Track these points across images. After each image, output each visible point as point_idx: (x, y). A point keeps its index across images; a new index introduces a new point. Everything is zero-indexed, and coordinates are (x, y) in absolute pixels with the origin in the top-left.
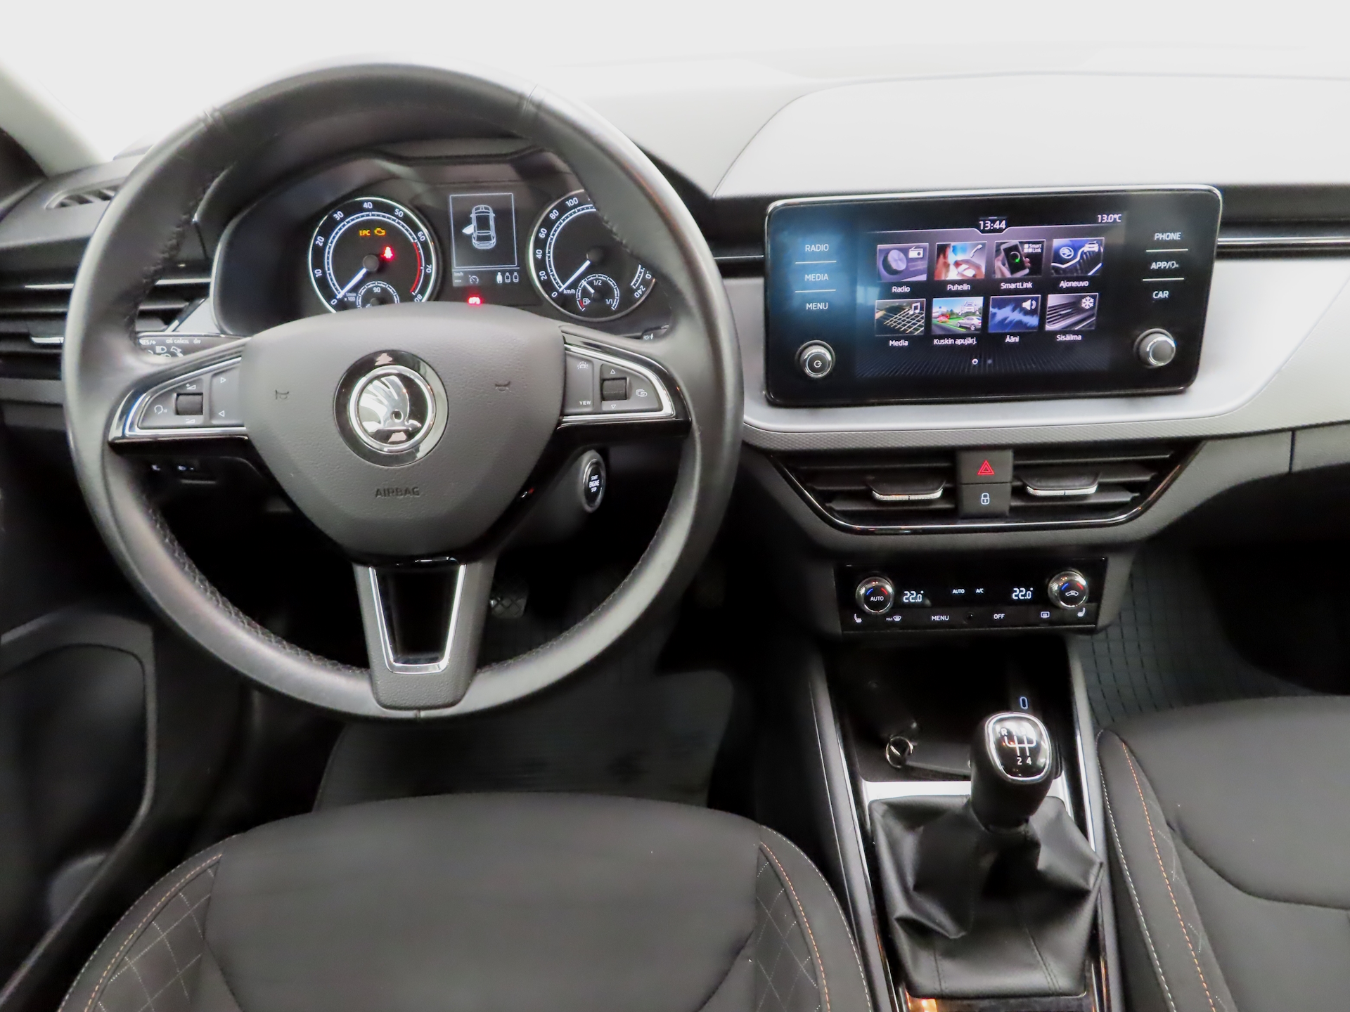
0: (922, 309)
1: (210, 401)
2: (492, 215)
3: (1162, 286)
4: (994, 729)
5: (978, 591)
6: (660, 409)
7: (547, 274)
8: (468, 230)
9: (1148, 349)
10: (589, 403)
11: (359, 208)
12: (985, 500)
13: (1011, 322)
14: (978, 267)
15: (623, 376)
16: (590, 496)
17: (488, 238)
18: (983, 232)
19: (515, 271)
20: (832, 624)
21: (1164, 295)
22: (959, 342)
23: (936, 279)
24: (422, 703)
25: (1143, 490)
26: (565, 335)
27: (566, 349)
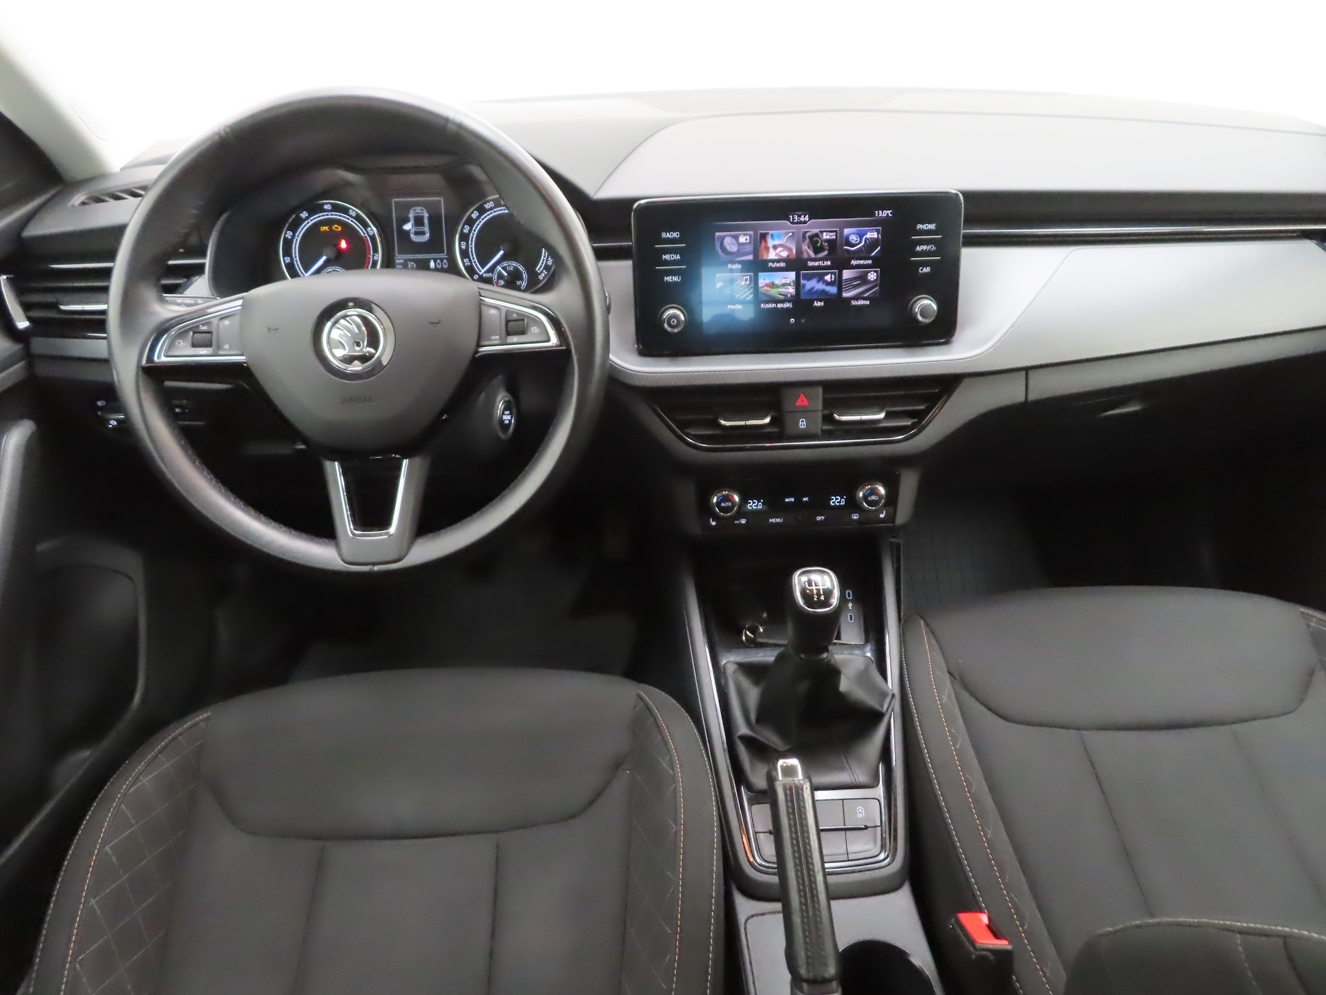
0: (750, 281)
1: (218, 339)
2: (426, 215)
3: (925, 264)
4: (800, 581)
5: (804, 499)
6: (548, 340)
7: (470, 261)
8: (408, 227)
9: (917, 310)
10: (497, 337)
11: (320, 209)
12: (803, 424)
13: (817, 291)
14: (790, 250)
15: (522, 318)
16: (505, 427)
17: (423, 233)
18: (793, 223)
19: (445, 259)
20: (693, 527)
21: (927, 270)
22: (779, 306)
23: (760, 258)
24: (375, 560)
25: (919, 416)
26: (481, 291)
27: (481, 300)
